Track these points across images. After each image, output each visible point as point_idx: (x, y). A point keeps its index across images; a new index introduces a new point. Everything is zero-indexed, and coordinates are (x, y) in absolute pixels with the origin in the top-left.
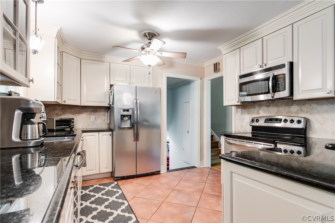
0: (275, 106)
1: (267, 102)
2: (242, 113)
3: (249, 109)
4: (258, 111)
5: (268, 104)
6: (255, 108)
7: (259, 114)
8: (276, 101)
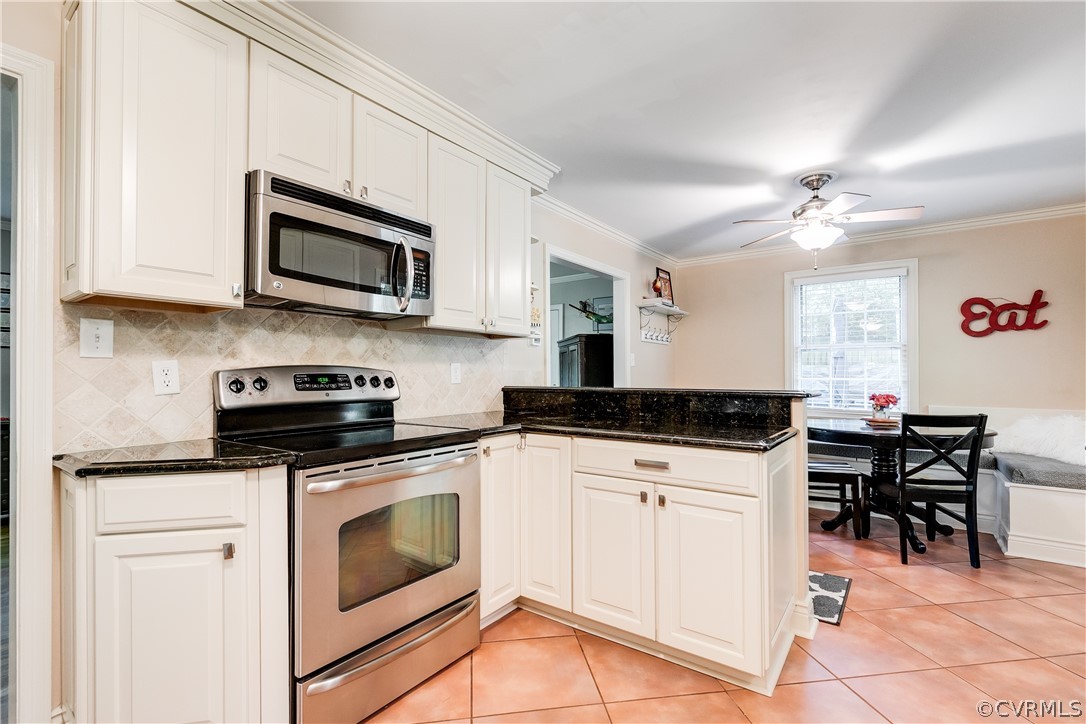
0: (304, 332)
1: (274, 311)
2: (119, 345)
3: (176, 328)
4: (232, 341)
5: (276, 321)
6: (212, 331)
7: (233, 355)
8: (308, 315)
